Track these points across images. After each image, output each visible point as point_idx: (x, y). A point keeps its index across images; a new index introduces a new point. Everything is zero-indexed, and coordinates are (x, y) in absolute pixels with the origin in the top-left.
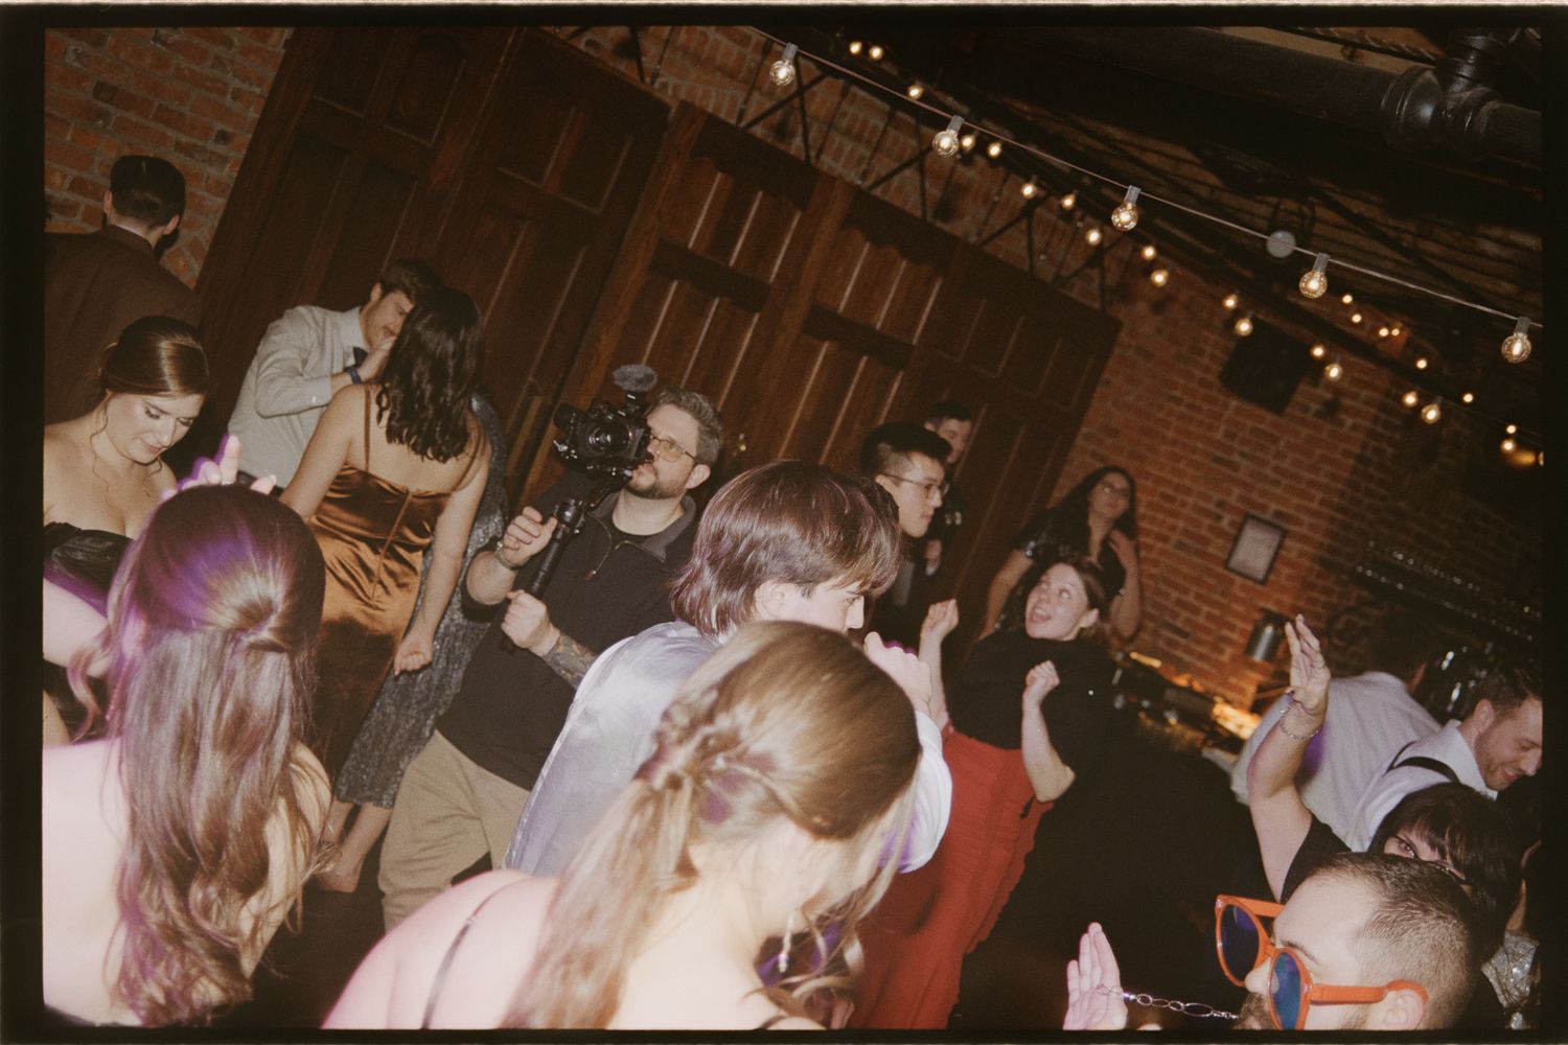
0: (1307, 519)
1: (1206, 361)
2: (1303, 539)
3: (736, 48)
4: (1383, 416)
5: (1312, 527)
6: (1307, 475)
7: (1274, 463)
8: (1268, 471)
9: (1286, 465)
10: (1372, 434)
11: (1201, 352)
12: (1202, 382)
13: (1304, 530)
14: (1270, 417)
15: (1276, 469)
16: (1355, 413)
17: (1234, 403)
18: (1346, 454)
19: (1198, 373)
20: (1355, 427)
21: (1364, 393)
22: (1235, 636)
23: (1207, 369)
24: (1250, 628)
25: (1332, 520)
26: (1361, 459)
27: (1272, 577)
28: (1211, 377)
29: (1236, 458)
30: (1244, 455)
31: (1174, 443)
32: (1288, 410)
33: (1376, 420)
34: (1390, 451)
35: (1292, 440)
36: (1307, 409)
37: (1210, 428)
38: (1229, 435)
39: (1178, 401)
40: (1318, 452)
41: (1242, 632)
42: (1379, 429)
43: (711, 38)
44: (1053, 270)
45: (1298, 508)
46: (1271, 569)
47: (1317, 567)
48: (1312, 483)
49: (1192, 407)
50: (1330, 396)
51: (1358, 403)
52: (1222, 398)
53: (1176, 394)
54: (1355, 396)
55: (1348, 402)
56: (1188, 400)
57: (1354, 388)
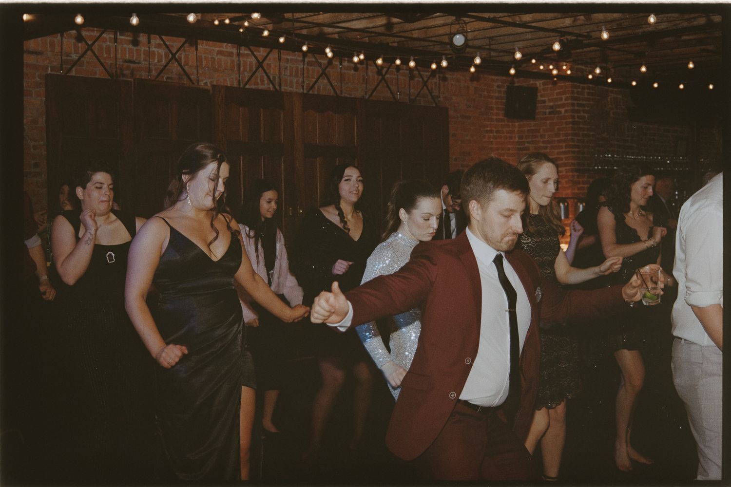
0: (563, 156)
1: (495, 111)
2: (565, 165)
3: (229, 59)
4: (576, 102)
5: (566, 159)
6: (556, 139)
7: (541, 140)
8: (541, 144)
9: (546, 138)
10: (573, 111)
11: (492, 109)
12: (498, 120)
13: (564, 161)
14: (532, 123)
15: (543, 142)
16: (563, 106)
17: (517, 124)
18: (567, 123)
19: (494, 117)
20: (566, 111)
21: (564, 97)
23: (497, 114)
25: (573, 152)
26: (573, 123)
27: (560, 186)
28: (501, 117)
29: (527, 145)
30: (529, 143)
31: (497, 149)
32: (537, 117)
33: (573, 105)
34: (586, 115)
35: (544, 128)
36: (545, 113)
37: (511, 138)
38: (520, 137)
39: (491, 131)
40: (556, 127)
42: (576, 108)
43: (216, 59)
44: (407, 97)
45: (558, 153)
47: (576, 174)
48: (559, 141)
49: (497, 132)
50: (551, 104)
51: (564, 101)
52: (510, 124)
53: (488, 129)
54: (561, 99)
55: (559, 103)
56: (495, 130)
57: (559, 97)
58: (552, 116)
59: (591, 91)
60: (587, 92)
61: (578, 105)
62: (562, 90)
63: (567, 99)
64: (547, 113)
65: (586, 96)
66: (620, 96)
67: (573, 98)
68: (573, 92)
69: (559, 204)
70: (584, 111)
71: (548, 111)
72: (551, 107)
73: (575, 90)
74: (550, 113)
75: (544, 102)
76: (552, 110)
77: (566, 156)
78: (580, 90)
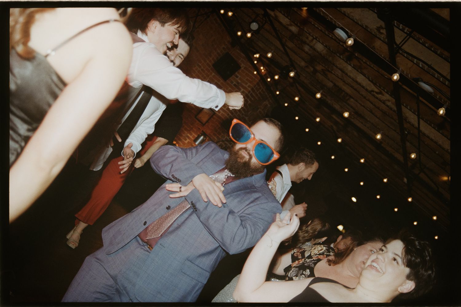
1: (211, 59)
2: (219, 117)
4: (251, 92)
11: (211, 56)
12: (208, 64)
14: (222, 81)
16: (245, 88)
17: (213, 74)
19: (208, 61)
21: (249, 84)
22: (191, 137)
23: (210, 61)
24: (196, 136)
25: (228, 115)
27: (207, 124)
28: (210, 64)
32: (227, 81)
33: (249, 92)
34: (249, 102)
39: (200, 67)
41: (193, 136)
46: (207, 121)
47: (219, 126)
49: (202, 70)
50: (240, 81)
51: (247, 86)
52: (211, 71)
53: (200, 65)
54: (246, 84)
55: (244, 84)
56: (202, 68)
57: (247, 82)
58: (234, 87)
59: (262, 93)
60: (260, 92)
61: (251, 94)
62: (251, 80)
63: (249, 86)
64: (233, 84)
65: (258, 93)
66: (269, 106)
67: (252, 89)
68: (255, 86)
69: (201, 136)
70: (250, 100)
71: (235, 83)
72: (238, 83)
73: (257, 86)
74: (235, 85)
75: (237, 77)
76: (237, 84)
77: (223, 113)
78: (258, 87)
